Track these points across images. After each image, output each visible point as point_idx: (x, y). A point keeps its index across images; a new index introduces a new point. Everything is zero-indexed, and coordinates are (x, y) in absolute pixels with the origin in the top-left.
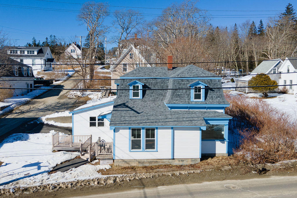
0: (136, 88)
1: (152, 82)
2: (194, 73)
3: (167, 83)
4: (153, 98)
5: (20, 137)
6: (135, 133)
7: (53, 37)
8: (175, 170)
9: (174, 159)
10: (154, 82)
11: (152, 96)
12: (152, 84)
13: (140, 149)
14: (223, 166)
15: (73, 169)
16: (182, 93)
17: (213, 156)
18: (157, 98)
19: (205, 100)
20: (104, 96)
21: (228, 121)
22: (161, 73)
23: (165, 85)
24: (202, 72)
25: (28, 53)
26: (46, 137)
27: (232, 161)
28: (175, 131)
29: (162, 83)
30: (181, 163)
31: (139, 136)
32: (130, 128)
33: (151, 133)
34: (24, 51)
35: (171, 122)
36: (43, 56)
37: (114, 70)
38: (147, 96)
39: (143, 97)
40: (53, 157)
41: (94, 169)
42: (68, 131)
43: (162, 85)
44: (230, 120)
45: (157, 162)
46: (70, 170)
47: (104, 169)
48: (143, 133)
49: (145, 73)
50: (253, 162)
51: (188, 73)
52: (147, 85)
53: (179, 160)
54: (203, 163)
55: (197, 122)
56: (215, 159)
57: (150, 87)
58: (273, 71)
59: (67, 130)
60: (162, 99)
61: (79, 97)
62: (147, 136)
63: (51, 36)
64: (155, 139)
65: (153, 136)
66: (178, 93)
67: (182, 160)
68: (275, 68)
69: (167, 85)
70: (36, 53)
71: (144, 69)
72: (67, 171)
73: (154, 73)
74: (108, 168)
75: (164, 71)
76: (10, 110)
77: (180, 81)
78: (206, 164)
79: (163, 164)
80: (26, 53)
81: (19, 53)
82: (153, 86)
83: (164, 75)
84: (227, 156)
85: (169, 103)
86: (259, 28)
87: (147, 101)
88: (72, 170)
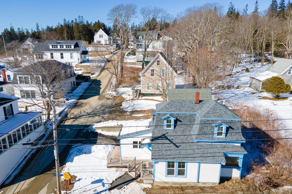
0: (169, 121)
1: (182, 116)
2: (218, 113)
3: (195, 117)
4: (182, 128)
5: (81, 150)
6: (170, 165)
7: (81, 18)
8: (200, 192)
9: (198, 182)
10: (183, 116)
11: (182, 127)
12: (182, 118)
13: (173, 174)
14: (236, 191)
15: (125, 186)
16: (207, 131)
17: (228, 179)
18: (186, 129)
19: (226, 137)
20: (136, 97)
21: (243, 155)
22: (189, 107)
23: (193, 118)
24: (225, 112)
25: (66, 47)
26: (99, 151)
27: (244, 186)
28: (201, 164)
29: (190, 117)
30: (204, 185)
31: (173, 166)
32: (166, 162)
33: (182, 165)
34: (63, 46)
35: (198, 158)
36: (79, 50)
37: (143, 75)
38: (177, 127)
39: (174, 128)
40: (109, 174)
41: (141, 188)
42: (113, 141)
43: (190, 118)
44: (244, 154)
45: (186, 184)
46: (123, 187)
47: (147, 188)
48: (176, 165)
49: (176, 107)
50: (261, 188)
51: (213, 114)
52: (178, 118)
53: (202, 183)
54: (221, 186)
55: (218, 158)
56: (230, 183)
57: (180, 120)
58: (288, 72)
59: (112, 139)
60: (190, 130)
61: (115, 97)
62: (179, 166)
63: (79, 17)
64: (185, 169)
65: (184, 167)
66: (204, 131)
67: (205, 183)
68: (291, 69)
69: (194, 119)
70: (73, 47)
71: (175, 103)
72: (122, 189)
73: (183, 107)
74: (150, 187)
75: (192, 105)
76: (65, 115)
77: (206, 121)
78: (223, 187)
79: (190, 185)
80: (65, 47)
81: (59, 47)
82: (182, 119)
83: (191, 110)
84: (240, 179)
85: (196, 139)
86: (280, 4)
87: (177, 131)
88: (124, 188)
